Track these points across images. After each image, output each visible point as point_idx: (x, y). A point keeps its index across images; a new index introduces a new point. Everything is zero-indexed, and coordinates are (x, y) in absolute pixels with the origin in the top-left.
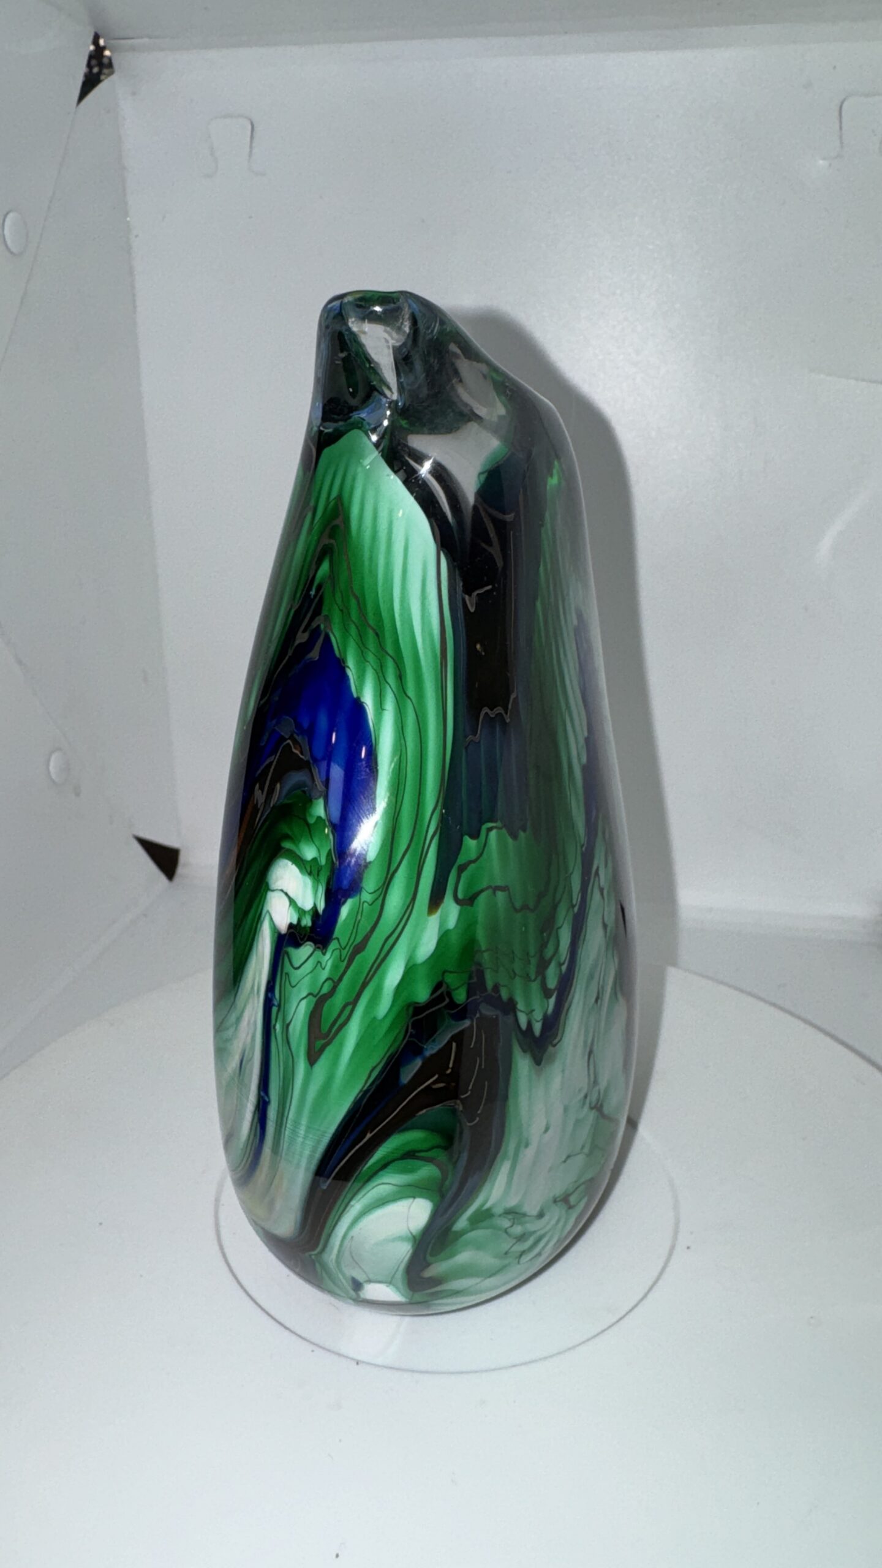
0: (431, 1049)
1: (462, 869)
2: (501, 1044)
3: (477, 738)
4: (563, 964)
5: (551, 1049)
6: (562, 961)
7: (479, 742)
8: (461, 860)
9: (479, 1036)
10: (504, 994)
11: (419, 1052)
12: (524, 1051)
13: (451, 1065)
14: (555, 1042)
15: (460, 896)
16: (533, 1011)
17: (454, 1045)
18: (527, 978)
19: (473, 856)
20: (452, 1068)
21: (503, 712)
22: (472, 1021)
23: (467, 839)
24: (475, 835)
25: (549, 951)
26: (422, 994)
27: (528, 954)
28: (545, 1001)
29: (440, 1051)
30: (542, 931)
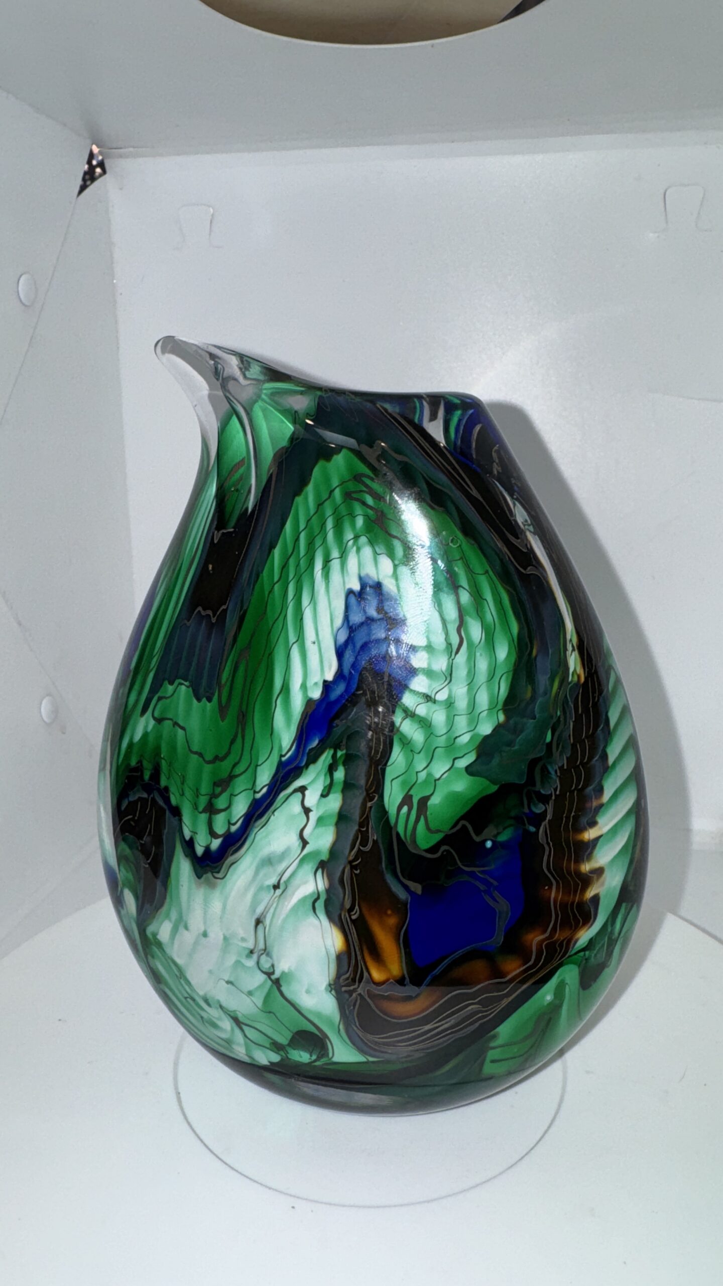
0: (131, 799)
1: (160, 699)
2: (166, 831)
3: (188, 624)
4: (234, 824)
5: (209, 875)
6: (233, 821)
7: (189, 627)
8: (160, 694)
9: (151, 809)
10: (174, 801)
11: (127, 796)
12: (186, 856)
13: (137, 815)
14: (217, 875)
15: (156, 715)
16: (197, 833)
17: (139, 803)
18: (195, 806)
19: (167, 696)
20: (138, 817)
21: (211, 615)
22: (149, 796)
23: (166, 682)
24: (171, 683)
25: (221, 803)
26: (133, 762)
27: (197, 790)
28: (209, 837)
29: (135, 801)
30: (215, 784)
